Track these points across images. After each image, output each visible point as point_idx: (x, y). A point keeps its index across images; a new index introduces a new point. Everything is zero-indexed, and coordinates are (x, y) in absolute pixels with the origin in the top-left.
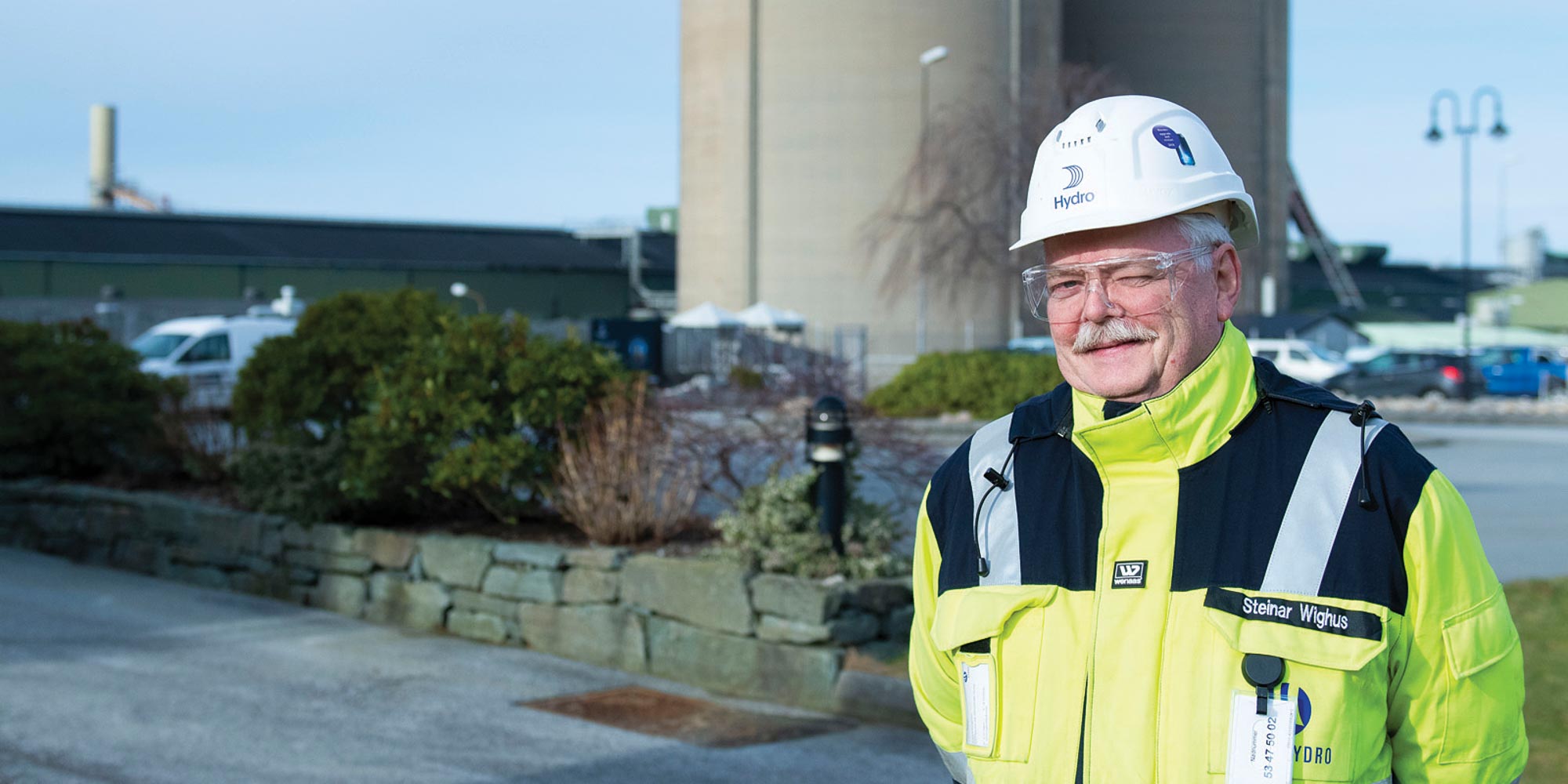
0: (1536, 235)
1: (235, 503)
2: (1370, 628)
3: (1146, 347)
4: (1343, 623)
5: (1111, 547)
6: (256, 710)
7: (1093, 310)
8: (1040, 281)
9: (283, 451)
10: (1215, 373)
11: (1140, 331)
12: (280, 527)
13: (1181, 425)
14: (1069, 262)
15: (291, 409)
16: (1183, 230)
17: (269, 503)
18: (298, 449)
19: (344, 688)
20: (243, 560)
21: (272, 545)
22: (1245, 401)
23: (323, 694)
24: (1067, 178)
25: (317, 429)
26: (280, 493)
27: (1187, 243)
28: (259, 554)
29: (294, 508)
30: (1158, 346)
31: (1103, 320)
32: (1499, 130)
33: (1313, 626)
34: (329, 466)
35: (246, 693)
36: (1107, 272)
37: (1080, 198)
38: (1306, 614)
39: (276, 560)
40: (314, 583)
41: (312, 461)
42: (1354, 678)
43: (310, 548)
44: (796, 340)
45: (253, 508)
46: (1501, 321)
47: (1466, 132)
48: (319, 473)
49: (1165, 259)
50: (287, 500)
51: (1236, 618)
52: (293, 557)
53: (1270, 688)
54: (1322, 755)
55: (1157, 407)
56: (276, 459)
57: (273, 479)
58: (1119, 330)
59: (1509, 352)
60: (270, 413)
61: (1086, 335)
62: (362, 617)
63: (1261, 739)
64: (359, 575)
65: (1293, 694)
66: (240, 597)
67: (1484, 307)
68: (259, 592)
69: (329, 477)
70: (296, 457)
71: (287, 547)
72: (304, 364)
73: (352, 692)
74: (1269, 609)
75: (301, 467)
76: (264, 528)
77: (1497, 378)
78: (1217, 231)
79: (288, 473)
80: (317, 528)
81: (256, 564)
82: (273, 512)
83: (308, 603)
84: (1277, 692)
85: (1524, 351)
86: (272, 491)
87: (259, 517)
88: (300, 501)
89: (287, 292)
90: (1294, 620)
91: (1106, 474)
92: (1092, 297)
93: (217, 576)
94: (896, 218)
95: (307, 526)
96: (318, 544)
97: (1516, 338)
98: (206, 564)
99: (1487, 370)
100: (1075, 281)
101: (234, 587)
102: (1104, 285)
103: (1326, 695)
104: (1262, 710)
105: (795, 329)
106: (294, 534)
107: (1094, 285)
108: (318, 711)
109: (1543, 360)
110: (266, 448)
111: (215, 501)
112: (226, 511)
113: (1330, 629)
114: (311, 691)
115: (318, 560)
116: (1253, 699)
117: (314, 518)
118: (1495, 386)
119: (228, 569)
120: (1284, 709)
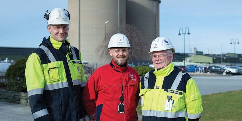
0: (195, 48)
1: (6, 89)
2: (181, 94)
3: (162, 63)
4: (178, 93)
5: (156, 85)
6: (13, 118)
7: (157, 59)
8: (152, 56)
9: (14, 82)
10: (169, 67)
11: (162, 62)
12: (14, 93)
13: (164, 72)
14: (155, 54)
15: (15, 75)
16: (167, 52)
17: (12, 89)
18: (16, 81)
19: (26, 115)
20: (8, 98)
21: (13, 95)
22: (172, 70)
23: (23, 115)
24: (155, 45)
25: (18, 78)
26: (14, 88)
27: (167, 53)
28: (11, 97)
29: (16, 90)
30: (164, 63)
31: (158, 61)
32: (189, 33)
33: (175, 93)
34: (21, 84)
35: (11, 115)
36: (159, 55)
37: (156, 48)
38: (174, 92)
39: (13, 97)
40: (19, 100)
41: (18, 83)
42: (179, 99)
43: (19, 95)
44: (87, 65)
45: (10, 90)
46: (190, 61)
47: (184, 34)
48: (19, 85)
49: (165, 54)
50: (15, 89)
51: (167, 92)
52: (16, 97)
53: (170, 99)
54: (175, 107)
55: (162, 70)
56: (13, 83)
57: (13, 86)
58: (160, 62)
59: (190, 65)
60: (11, 76)
61: (156, 62)
62: (26, 105)
63: (169, 105)
64: (26, 99)
65: (172, 100)
66: (8, 103)
67: (188, 59)
68: (11, 102)
69: (21, 85)
70: (16, 82)
71: (15, 95)
72: (17, 69)
73: (27, 115)
74: (171, 91)
75: (17, 84)
76: (11, 93)
77: (189, 69)
78: (171, 52)
79: (15, 85)
80: (19, 93)
81: (10, 98)
82: (12, 90)
83: (18, 103)
84: (171, 100)
85: (193, 65)
86: (12, 87)
87: (10, 91)
88: (17, 89)
89: (7, 59)
90: (173, 92)
91: (157, 77)
92: (157, 58)
93: (4, 100)
94: (102, 47)
95: (18, 92)
96: (20, 95)
97: (192, 64)
98: (2, 98)
99: (187, 68)
100: (155, 56)
101: (7, 102)
102: (158, 57)
103: (176, 100)
104: (169, 102)
105: (87, 63)
106: (16, 93)
107: (157, 57)
108: (22, 118)
109: (195, 67)
110: (12, 81)
111: (4, 89)
112: (5, 90)
113: (177, 94)
114: (21, 115)
115: (20, 97)
116: (168, 100)
117: (19, 91)
118: (188, 71)
119: (6, 99)
120: (171, 101)
